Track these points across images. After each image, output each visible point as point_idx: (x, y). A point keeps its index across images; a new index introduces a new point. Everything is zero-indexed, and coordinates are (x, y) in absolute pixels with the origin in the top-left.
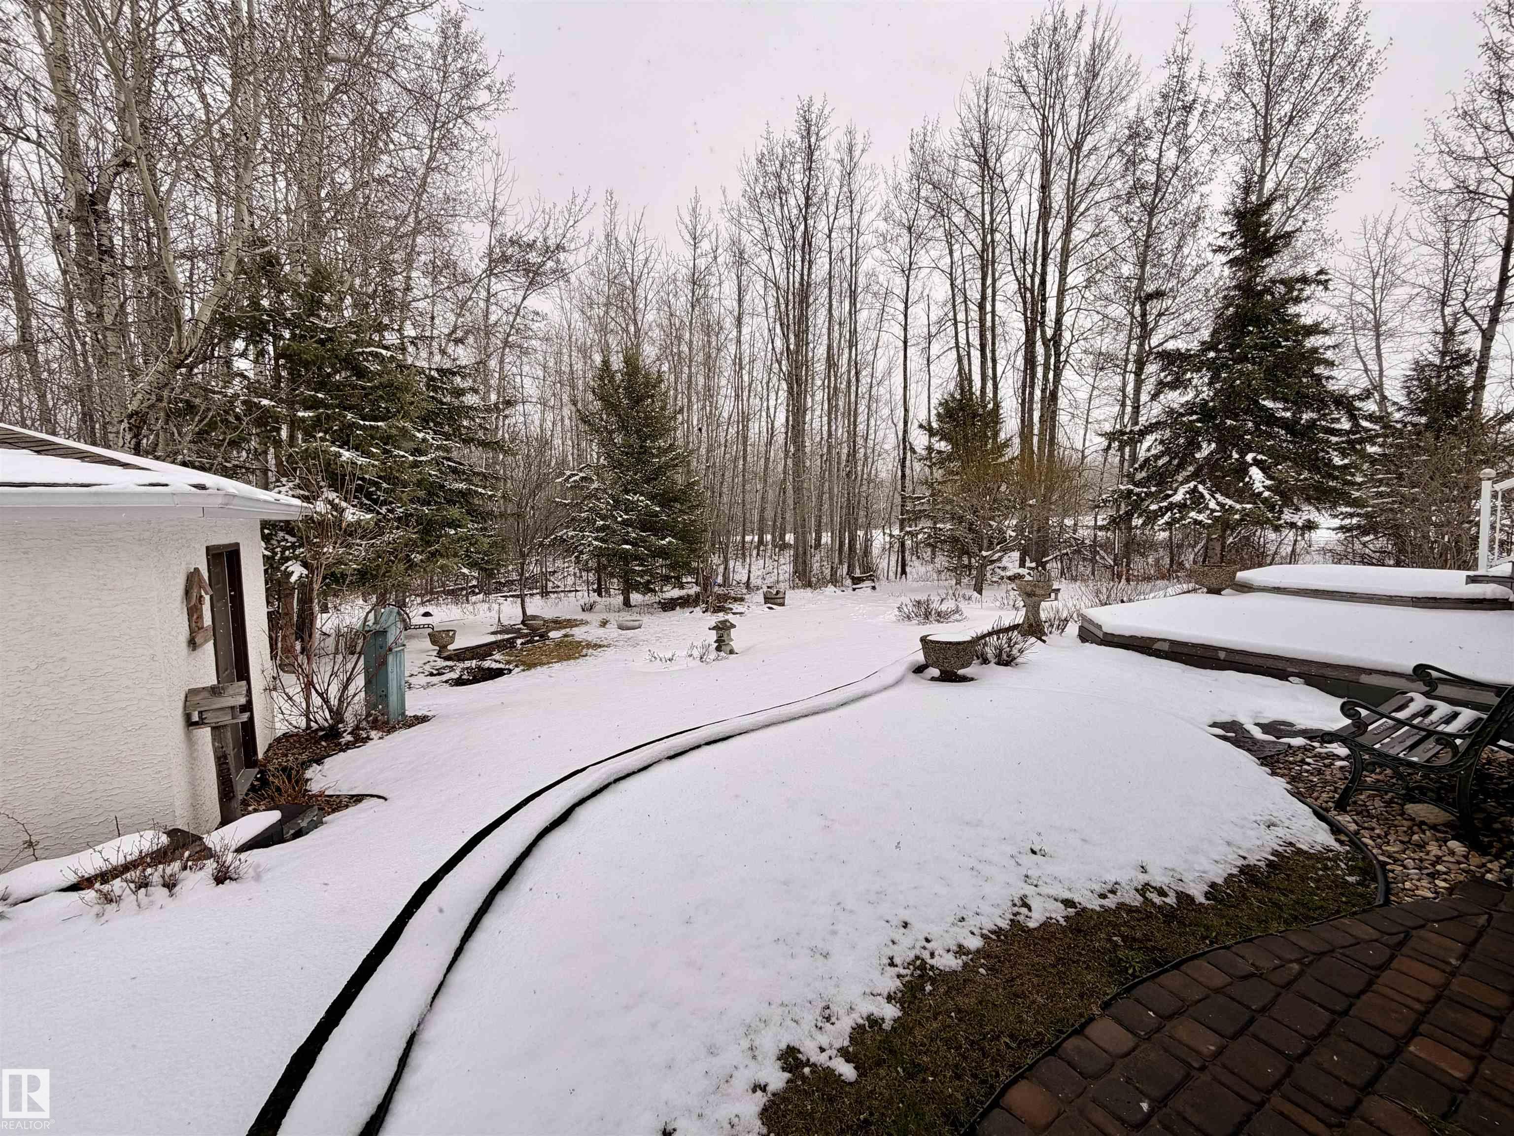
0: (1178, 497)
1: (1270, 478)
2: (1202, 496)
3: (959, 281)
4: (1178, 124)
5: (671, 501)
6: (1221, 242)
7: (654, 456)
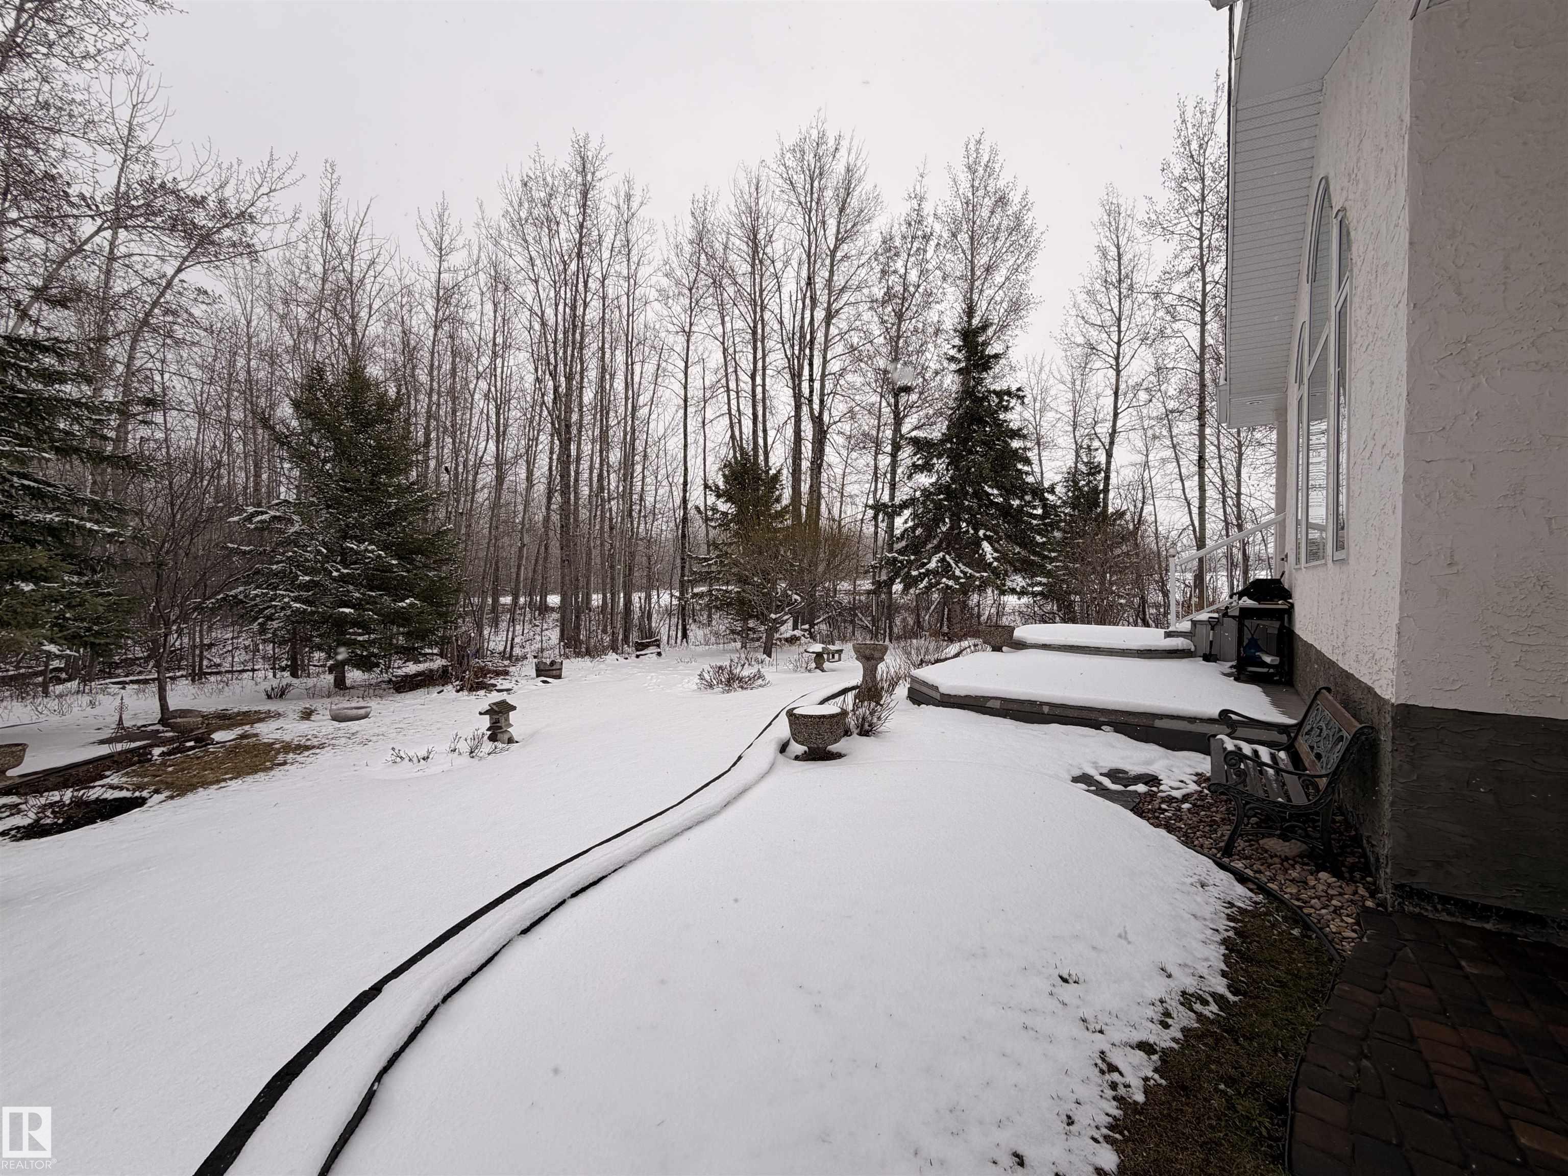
0: (933, 565)
1: (996, 550)
2: (949, 565)
3: (731, 350)
4: (918, 249)
5: (412, 553)
6: (952, 352)
7: (391, 496)
